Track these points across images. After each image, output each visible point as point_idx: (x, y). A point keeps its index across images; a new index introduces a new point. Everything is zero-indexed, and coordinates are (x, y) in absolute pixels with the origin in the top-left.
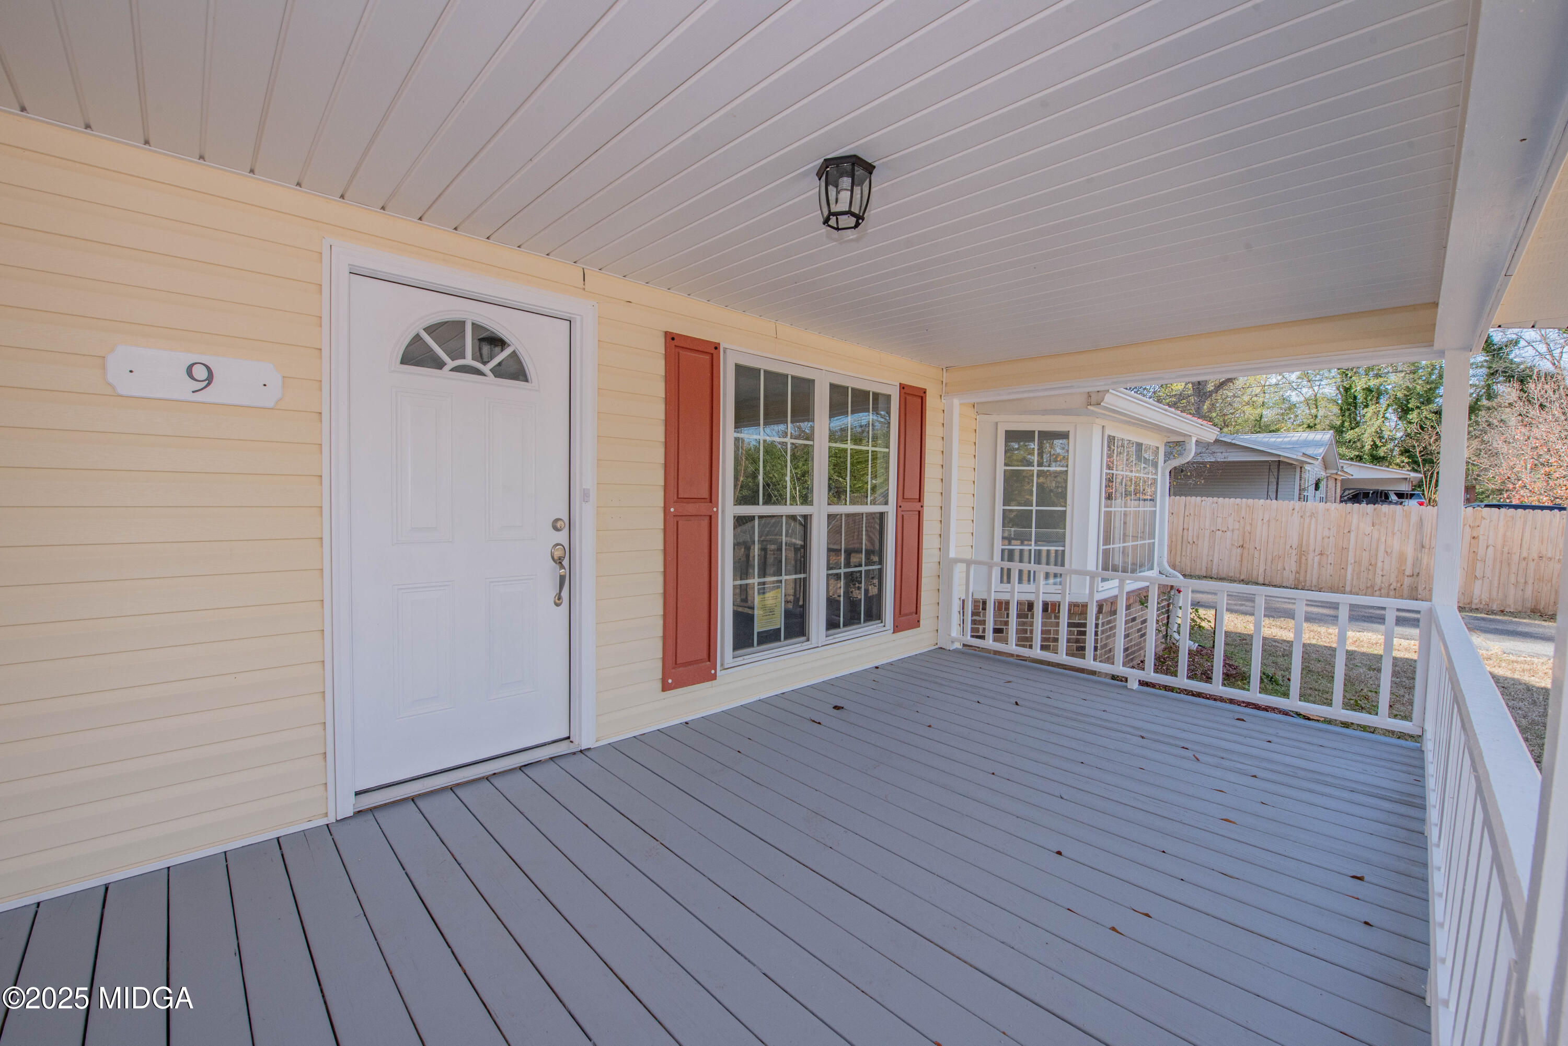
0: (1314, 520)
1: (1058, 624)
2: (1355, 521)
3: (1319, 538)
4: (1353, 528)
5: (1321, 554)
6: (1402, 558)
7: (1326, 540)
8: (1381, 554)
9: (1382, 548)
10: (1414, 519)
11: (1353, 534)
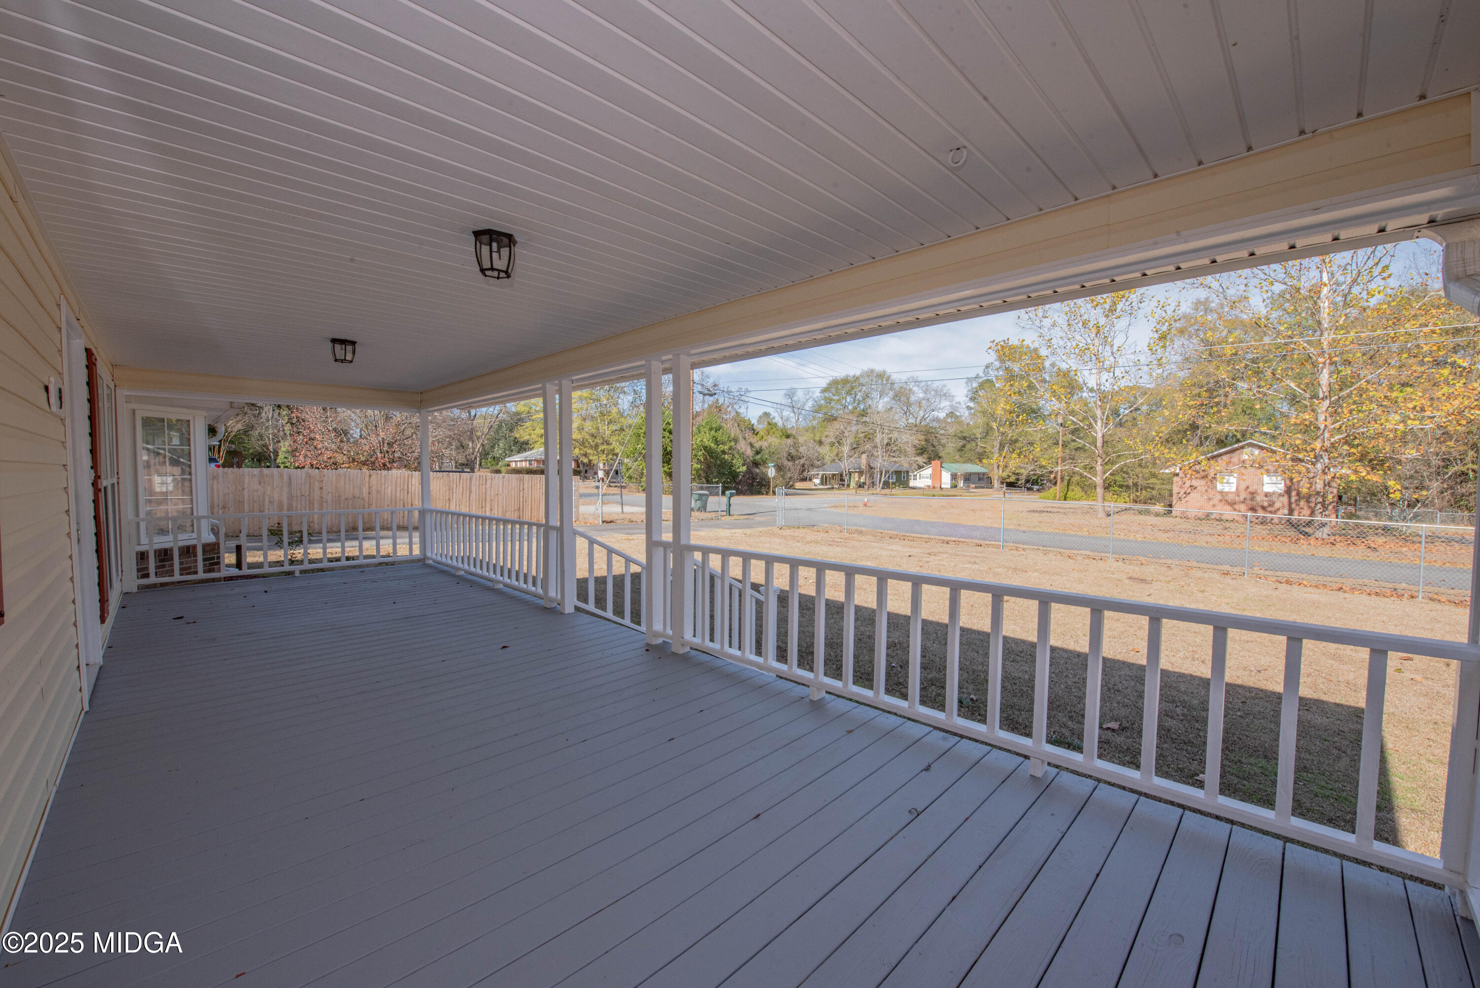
0: (215, 482)
1: (196, 561)
2: (247, 481)
3: (221, 496)
4: (246, 486)
5: (224, 507)
6: (280, 504)
7: (227, 496)
8: (267, 503)
9: (267, 499)
10: (286, 477)
11: (246, 490)
